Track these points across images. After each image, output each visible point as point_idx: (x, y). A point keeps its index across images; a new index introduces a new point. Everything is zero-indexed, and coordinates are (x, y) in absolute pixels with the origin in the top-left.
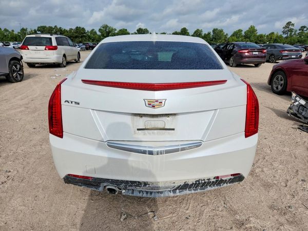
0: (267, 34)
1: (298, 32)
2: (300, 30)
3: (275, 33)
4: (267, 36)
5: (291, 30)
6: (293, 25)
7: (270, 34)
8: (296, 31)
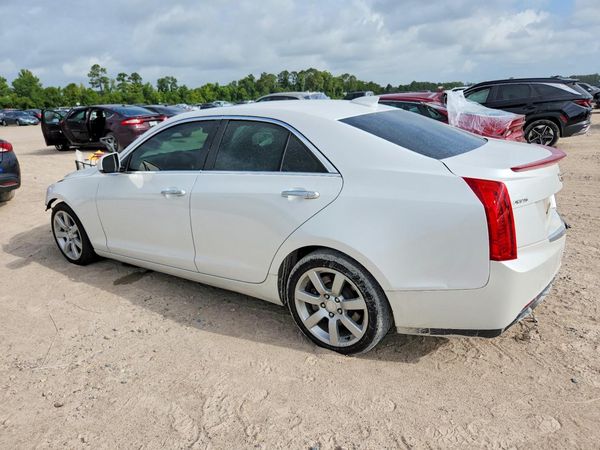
0: (63, 86)
1: (117, 83)
2: (118, 80)
3: (78, 85)
4: (64, 90)
5: (104, 80)
6: (103, 70)
7: (68, 87)
8: (113, 82)
